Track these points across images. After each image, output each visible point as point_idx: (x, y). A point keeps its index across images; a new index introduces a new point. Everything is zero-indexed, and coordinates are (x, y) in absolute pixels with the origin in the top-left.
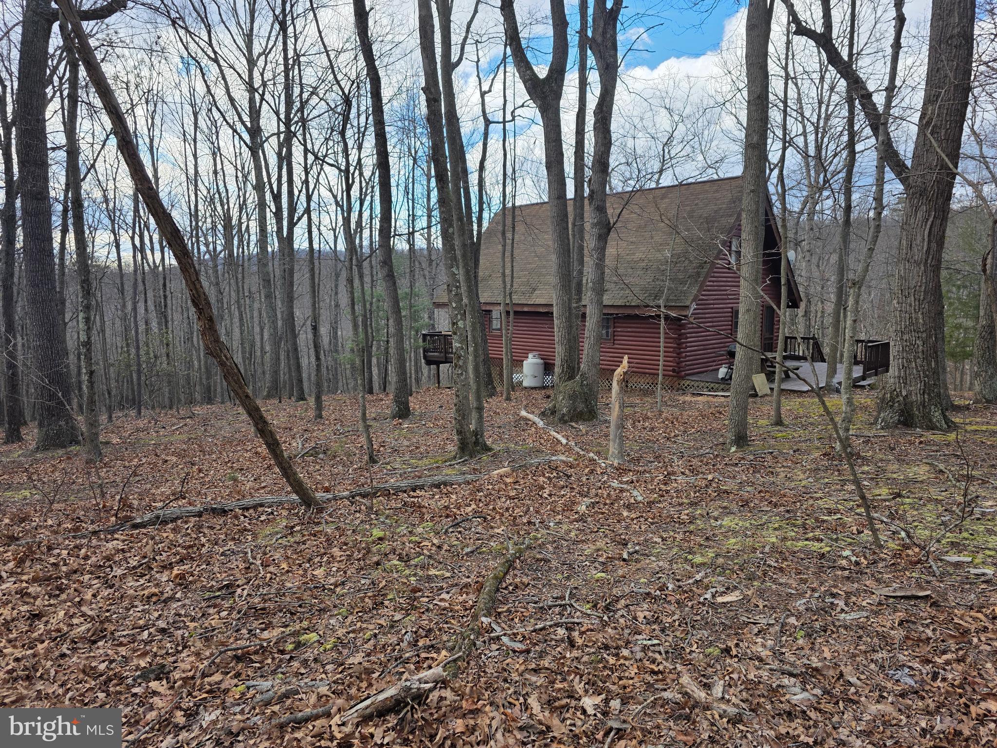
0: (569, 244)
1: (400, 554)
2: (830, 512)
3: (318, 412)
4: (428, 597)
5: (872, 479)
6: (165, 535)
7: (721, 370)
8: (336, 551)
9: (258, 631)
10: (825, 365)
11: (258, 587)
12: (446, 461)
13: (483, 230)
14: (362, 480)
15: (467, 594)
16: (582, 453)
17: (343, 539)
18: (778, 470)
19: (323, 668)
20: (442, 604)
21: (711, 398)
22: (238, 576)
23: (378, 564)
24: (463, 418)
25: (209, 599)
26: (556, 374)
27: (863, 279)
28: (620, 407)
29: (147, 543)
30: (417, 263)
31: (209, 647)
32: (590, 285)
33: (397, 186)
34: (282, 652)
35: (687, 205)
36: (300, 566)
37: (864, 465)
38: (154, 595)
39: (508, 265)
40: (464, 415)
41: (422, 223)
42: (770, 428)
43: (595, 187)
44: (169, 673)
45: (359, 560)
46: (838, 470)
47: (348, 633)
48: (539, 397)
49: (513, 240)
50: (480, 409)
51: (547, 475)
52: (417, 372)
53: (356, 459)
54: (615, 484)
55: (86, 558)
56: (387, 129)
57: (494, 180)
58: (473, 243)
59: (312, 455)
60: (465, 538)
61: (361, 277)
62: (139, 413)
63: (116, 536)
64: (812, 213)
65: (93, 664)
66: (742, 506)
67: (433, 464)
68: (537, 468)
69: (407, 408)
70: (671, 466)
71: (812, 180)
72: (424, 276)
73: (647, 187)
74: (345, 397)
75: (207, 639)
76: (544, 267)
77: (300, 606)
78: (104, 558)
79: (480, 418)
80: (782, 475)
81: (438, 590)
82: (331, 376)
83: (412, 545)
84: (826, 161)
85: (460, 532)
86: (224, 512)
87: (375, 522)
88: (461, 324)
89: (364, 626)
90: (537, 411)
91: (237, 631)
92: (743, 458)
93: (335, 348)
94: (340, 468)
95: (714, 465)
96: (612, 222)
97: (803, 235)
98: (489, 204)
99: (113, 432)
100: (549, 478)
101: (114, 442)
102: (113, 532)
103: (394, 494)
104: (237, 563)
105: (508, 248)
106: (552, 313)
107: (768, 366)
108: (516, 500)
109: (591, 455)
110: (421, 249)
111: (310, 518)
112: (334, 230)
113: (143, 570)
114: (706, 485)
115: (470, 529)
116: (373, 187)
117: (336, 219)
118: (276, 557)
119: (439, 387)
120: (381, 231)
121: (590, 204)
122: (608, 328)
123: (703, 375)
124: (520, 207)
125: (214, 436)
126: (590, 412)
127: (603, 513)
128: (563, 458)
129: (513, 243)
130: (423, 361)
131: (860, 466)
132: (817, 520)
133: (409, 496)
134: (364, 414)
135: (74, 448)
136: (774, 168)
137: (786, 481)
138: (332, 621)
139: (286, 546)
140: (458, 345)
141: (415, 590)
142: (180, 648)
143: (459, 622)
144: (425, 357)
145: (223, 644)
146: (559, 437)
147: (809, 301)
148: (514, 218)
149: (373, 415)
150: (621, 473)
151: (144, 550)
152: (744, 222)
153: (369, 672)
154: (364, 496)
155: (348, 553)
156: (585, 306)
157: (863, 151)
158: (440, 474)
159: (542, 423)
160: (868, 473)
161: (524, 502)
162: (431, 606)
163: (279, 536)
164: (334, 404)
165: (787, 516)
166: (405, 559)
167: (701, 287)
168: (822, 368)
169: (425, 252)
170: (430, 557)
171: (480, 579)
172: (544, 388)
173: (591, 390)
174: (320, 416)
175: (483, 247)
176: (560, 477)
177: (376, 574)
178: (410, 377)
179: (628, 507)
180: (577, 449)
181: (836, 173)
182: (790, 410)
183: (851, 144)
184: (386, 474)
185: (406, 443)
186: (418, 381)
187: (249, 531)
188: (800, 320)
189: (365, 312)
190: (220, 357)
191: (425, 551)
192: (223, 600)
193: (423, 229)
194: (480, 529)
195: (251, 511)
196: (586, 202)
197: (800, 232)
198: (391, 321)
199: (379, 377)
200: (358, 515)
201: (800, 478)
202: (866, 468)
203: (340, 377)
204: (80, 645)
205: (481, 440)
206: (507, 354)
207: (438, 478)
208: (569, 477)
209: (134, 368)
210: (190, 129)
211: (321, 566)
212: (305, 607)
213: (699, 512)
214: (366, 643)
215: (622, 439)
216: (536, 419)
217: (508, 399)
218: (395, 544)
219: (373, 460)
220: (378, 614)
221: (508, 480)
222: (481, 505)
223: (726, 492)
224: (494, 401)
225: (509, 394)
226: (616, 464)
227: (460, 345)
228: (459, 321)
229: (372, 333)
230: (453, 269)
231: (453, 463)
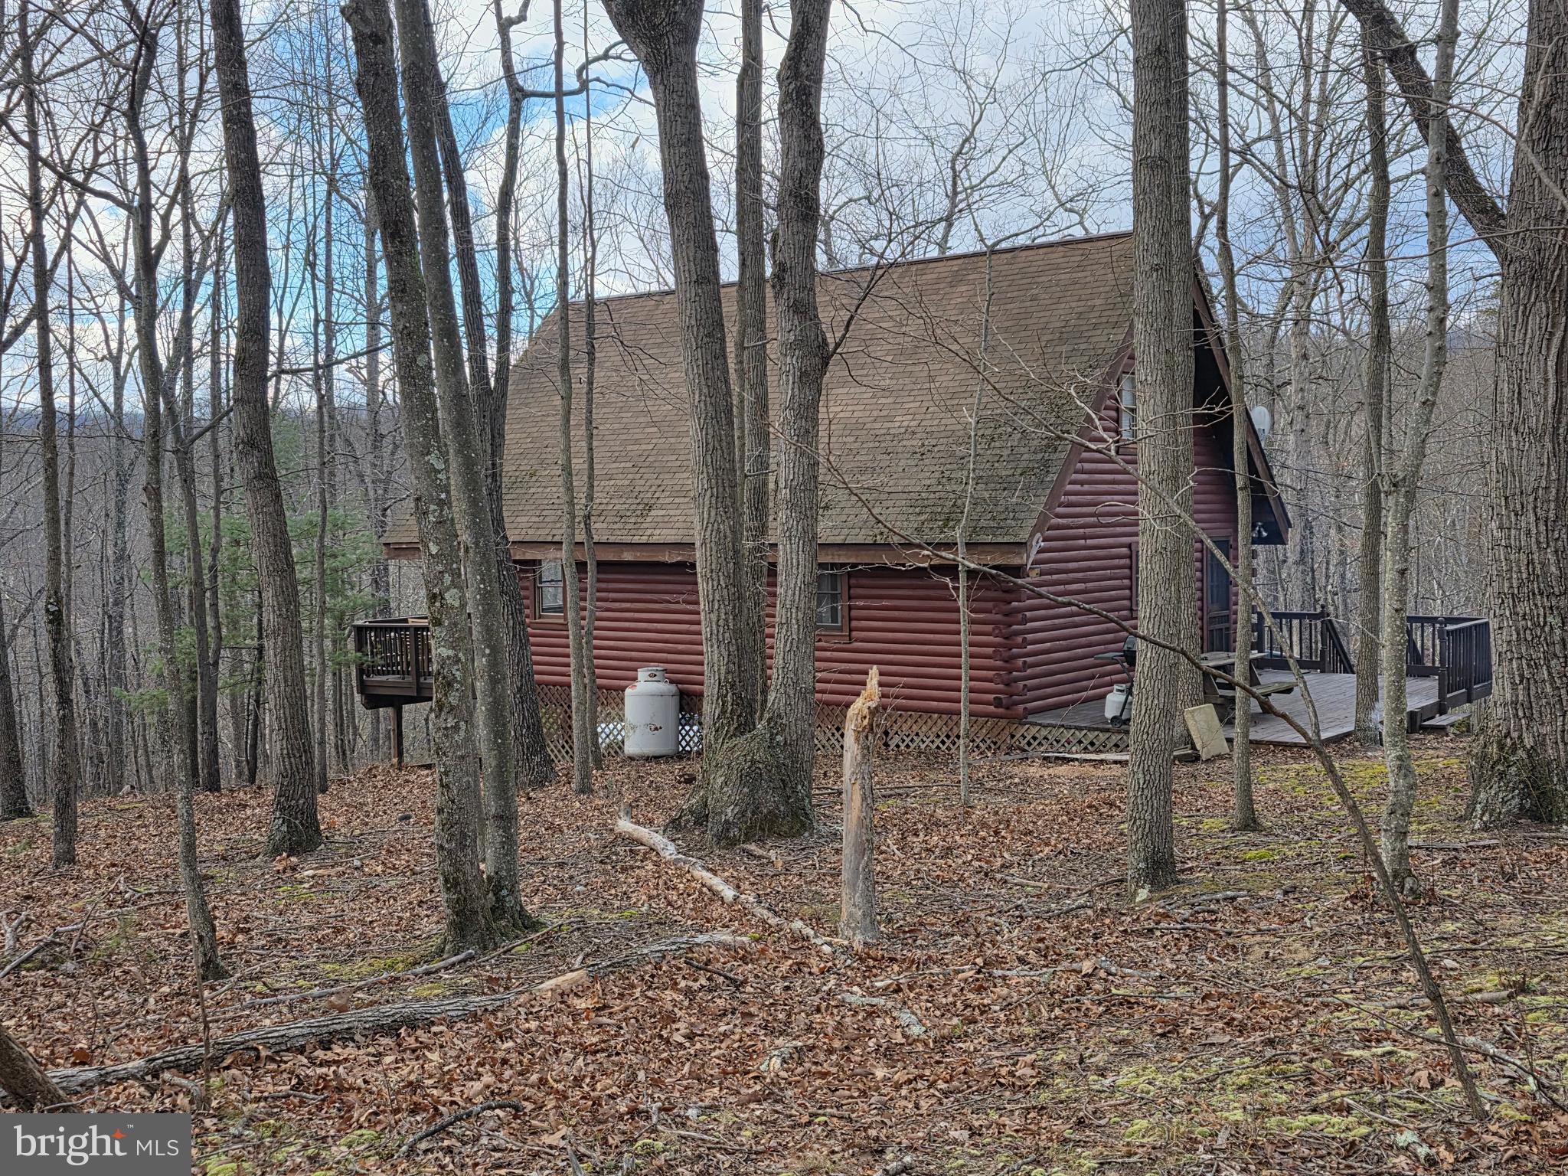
0: (729, 394)
2: (1368, 1039)
3: (63, 846)
5: (1463, 952)
7: (1109, 697)
10: (1351, 679)
12: (415, 963)
13: (513, 359)
14: (184, 1025)
16: (773, 921)
18: (1249, 940)
21: (1088, 769)
24: (462, 845)
26: (707, 720)
27: (1415, 473)
28: (864, 798)
30: (339, 443)
32: (785, 493)
33: (286, 247)
35: (1012, 300)
37: (1444, 918)
39: (580, 445)
40: (464, 836)
41: (353, 340)
42: (1229, 839)
43: (787, 255)
46: (1387, 935)
48: (669, 779)
49: (590, 383)
50: (506, 819)
51: (683, 984)
52: (340, 727)
53: (168, 968)
54: (856, 996)
56: (257, 105)
57: (542, 236)
58: (489, 392)
59: (42, 966)
61: (188, 480)
64: (1303, 320)
66: (1163, 1035)
67: (380, 971)
68: (658, 967)
69: (312, 825)
70: (993, 943)
71: (1300, 241)
72: (361, 476)
73: (918, 255)
74: (140, 802)
76: (673, 450)
79: (509, 843)
80: (1258, 952)
82: (103, 748)
84: (1327, 198)
85: (449, 1150)
87: (215, 1137)
88: (451, 597)
90: (660, 819)
92: (1166, 916)
93: (114, 671)
94: (123, 995)
95: (1095, 937)
96: (830, 340)
97: (1288, 369)
98: (528, 295)
100: (688, 993)
103: (270, 1059)
105: (579, 403)
106: (693, 566)
107: (1221, 686)
108: (600, 1056)
109: (798, 924)
110: (353, 408)
112: (116, 360)
114: (1079, 988)
115: (476, 1139)
116: (220, 250)
117: (122, 332)
119: (400, 767)
120: (241, 362)
121: (776, 296)
122: (834, 598)
123: (1064, 712)
124: (607, 302)
126: (795, 815)
127: (824, 1075)
128: (725, 936)
129: (590, 391)
130: (358, 697)
131: (1435, 922)
132: (1337, 1059)
133: (312, 1062)
134: (190, 846)
136: (1211, 215)
137: (1267, 966)
140: (446, 652)
144: (363, 688)
146: (717, 883)
147: (1308, 526)
148: (591, 329)
149: (219, 848)
150: (869, 968)
152: (1139, 340)
154: (186, 1068)
156: (774, 546)
157: (1407, 177)
158: (399, 998)
159: (671, 848)
160: (1455, 937)
161: (622, 1058)
164: (111, 821)
165: (1269, 1052)
167: (1053, 496)
168: (1345, 684)
169: (364, 415)
172: (680, 756)
173: (794, 757)
174: (68, 857)
175: (512, 400)
176: (717, 987)
178: (322, 743)
179: (889, 1054)
180: (761, 912)
181: (1349, 227)
182: (1276, 791)
183: (1380, 163)
184: (252, 1006)
185: (307, 919)
186: (343, 752)
188: (1292, 573)
189: (198, 571)
193: (356, 356)
194: (502, 1137)
196: (769, 293)
197: (1280, 363)
198: (268, 595)
199: (237, 746)
201: (1299, 957)
202: (1449, 927)
203: (128, 748)
205: (509, 901)
206: (580, 673)
207: (391, 1010)
208: (739, 985)
213: (1061, 1056)
215: (872, 882)
216: (658, 840)
217: (585, 789)
219: (212, 970)
221: (581, 1004)
222: (508, 1073)
223: (1126, 1002)
224: (549, 797)
225: (586, 776)
226: (858, 946)
227: (451, 653)
228: (448, 589)
229: (218, 628)
230: (432, 459)
231: (434, 966)
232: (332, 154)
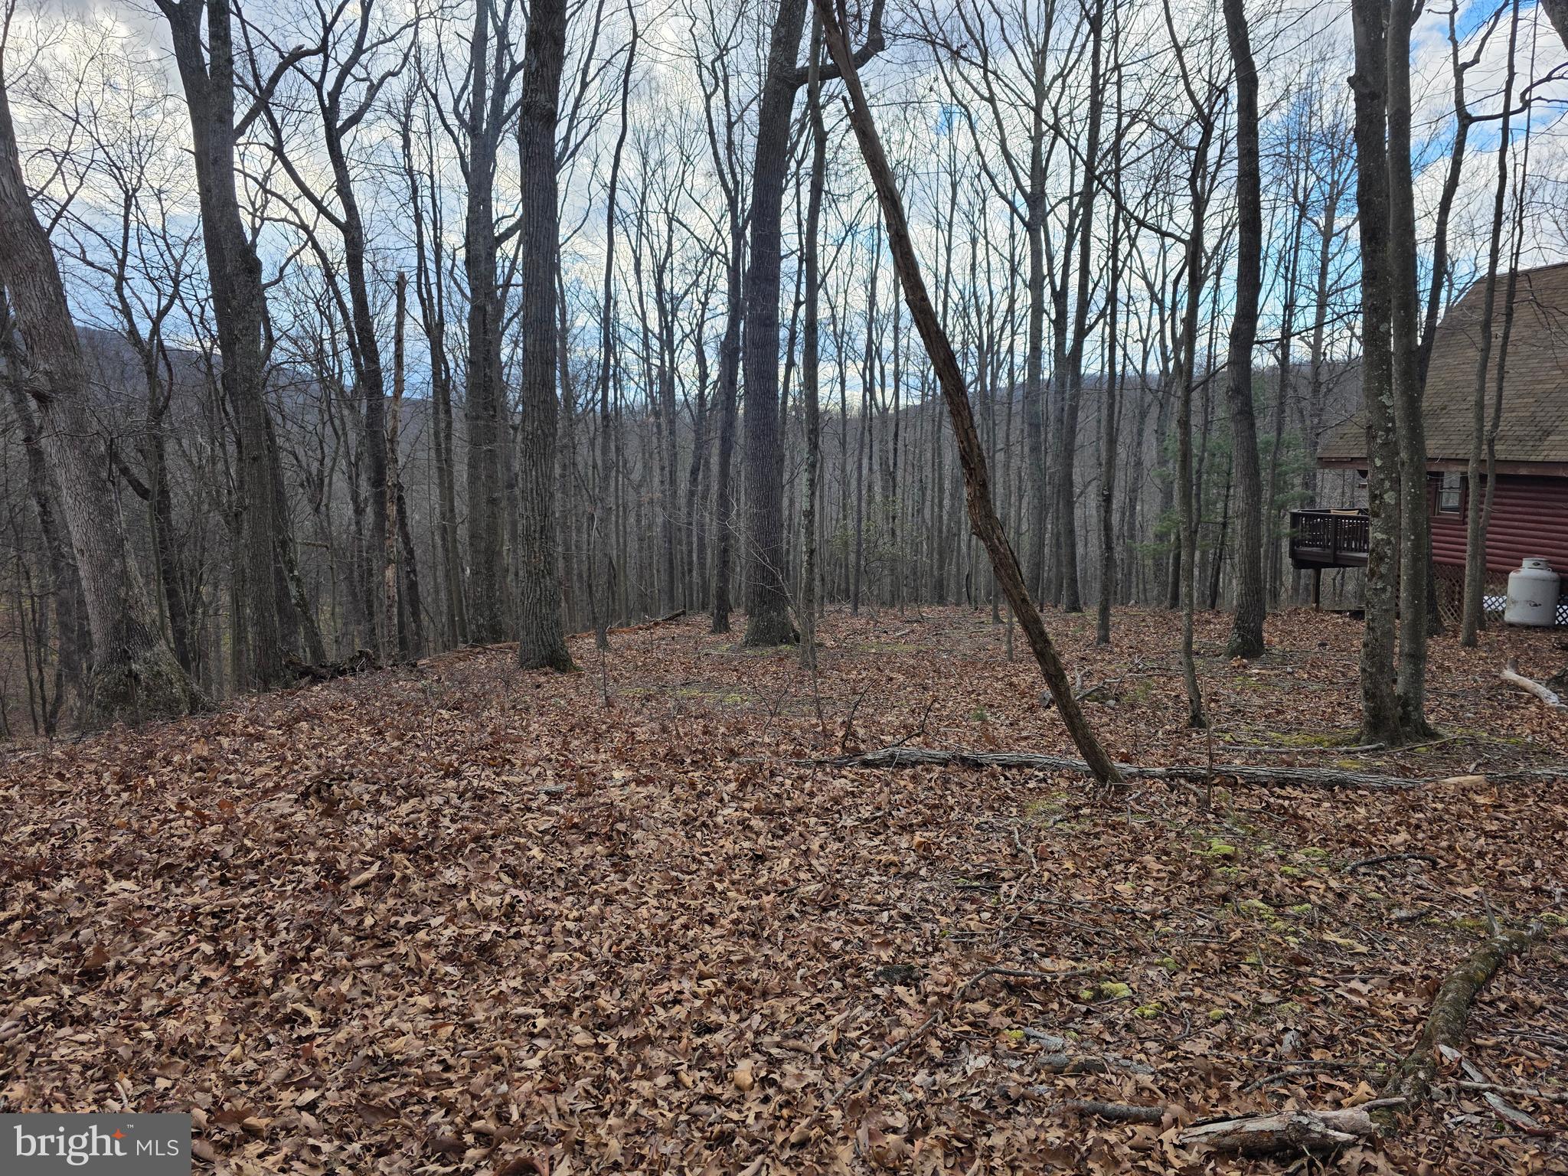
1: (1264, 891)
3: (1102, 632)
4: (1324, 978)
6: (902, 783)
8: (1149, 860)
9: (1036, 955)
11: (1032, 888)
12: (1338, 744)
15: (1407, 994)
17: (1161, 844)
19: (1142, 1044)
20: (1355, 999)
22: (1002, 864)
23: (1225, 898)
24: (1381, 671)
25: (964, 889)
29: (881, 791)
31: (968, 959)
34: (1075, 998)
36: (1094, 872)
38: (892, 864)
39: (1491, 386)
40: (1382, 666)
44: (918, 979)
45: (1191, 884)
47: (1180, 1000)
48: (1545, 645)
49: (1505, 337)
50: (1415, 657)
53: (1168, 715)
55: (812, 795)
59: (1096, 700)
60: (1394, 891)
62: (856, 608)
63: (844, 773)
65: (826, 939)
67: (1311, 745)
69: (1258, 641)
74: (1145, 611)
75: (966, 947)
77: (1098, 934)
78: (832, 799)
81: (1343, 972)
83: (1286, 881)
85: (1382, 878)
86: (977, 766)
87: (1216, 827)
88: (1389, 498)
89: (1208, 996)
90: (1542, 675)
91: (1006, 946)
93: (1130, 532)
94: (1143, 726)
99: (826, 632)
101: (828, 644)
102: (840, 767)
103: (1244, 786)
104: (998, 844)
105: (1495, 353)
108: (1500, 841)
110: (1302, 365)
111: (1104, 798)
113: (877, 825)
115: (1403, 876)
118: (1055, 849)
119: (1317, 610)
120: (1233, 337)
124: (1528, 272)
125: (950, 652)
129: (1505, 344)
130: (1288, 561)
133: (1272, 794)
134: (1187, 644)
135: (785, 648)
138: (1150, 973)
139: (1069, 835)
140: (1380, 536)
141: (1297, 960)
142: (930, 949)
143: (1391, 1040)
144: (1293, 554)
145: (988, 960)
148: (1511, 294)
151: (879, 799)
153: (1224, 1076)
154: (1192, 779)
155: (1171, 868)
158: (1328, 764)
159: (1554, 697)
161: (1519, 846)
162: (1332, 996)
163: (1058, 817)
164: (1127, 621)
166: (1278, 903)
169: (1309, 369)
170: (1323, 909)
171: (1433, 973)
172: (1555, 628)
174: (1105, 639)
175: (1435, 355)
177: (1224, 915)
184: (1224, 749)
185: (1257, 701)
187: (1013, 800)
190: (991, 539)
191: (1313, 897)
192: (983, 894)
193: (1307, 330)
194: (1424, 879)
195: (1014, 771)
198: (1239, 490)
199: (1205, 585)
200: (1184, 810)
203: (1133, 579)
204: (808, 909)
205: (1414, 716)
206: (1473, 557)
207: (1325, 772)
209: (853, 548)
210: (945, 208)
211: (1126, 879)
212: (1105, 938)
214: (1212, 1025)
216: (1541, 690)
217: (1470, 643)
218: (1255, 871)
219: (1197, 721)
220: (1230, 983)
221: (1481, 800)
222: (1420, 836)
224: (1440, 644)
225: (1472, 634)
227: (1384, 537)
228: (1386, 492)
229: (1199, 510)
230: (1384, 399)
231: (1353, 748)
232: (1305, 189)
